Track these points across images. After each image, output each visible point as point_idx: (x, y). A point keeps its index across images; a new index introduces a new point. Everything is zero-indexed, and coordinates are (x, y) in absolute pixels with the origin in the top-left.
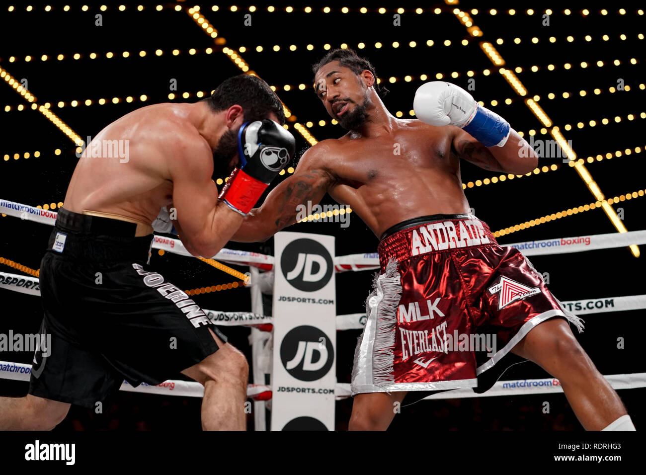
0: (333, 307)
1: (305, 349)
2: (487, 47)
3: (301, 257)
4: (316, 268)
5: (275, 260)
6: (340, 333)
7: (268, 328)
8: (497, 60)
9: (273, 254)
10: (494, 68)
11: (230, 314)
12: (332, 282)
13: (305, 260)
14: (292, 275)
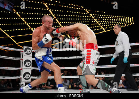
0: (32, 57)
1: (27, 63)
2: (56, 19)
3: (27, 50)
4: (29, 51)
5: (24, 50)
6: (32, 61)
7: (22, 60)
8: (58, 21)
9: (23, 49)
10: (57, 22)
11: (16, 58)
12: (32, 54)
13: (28, 50)
14: (26, 52)
